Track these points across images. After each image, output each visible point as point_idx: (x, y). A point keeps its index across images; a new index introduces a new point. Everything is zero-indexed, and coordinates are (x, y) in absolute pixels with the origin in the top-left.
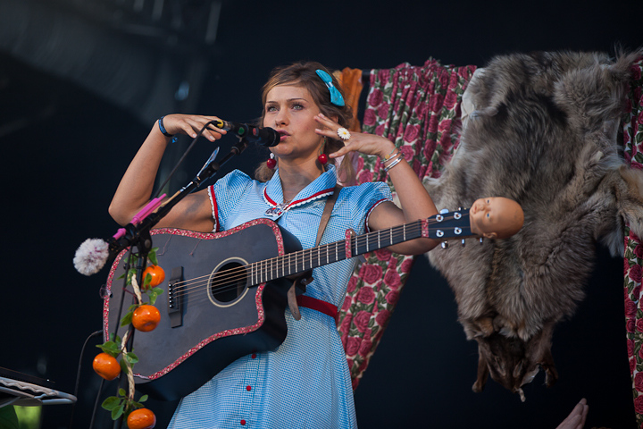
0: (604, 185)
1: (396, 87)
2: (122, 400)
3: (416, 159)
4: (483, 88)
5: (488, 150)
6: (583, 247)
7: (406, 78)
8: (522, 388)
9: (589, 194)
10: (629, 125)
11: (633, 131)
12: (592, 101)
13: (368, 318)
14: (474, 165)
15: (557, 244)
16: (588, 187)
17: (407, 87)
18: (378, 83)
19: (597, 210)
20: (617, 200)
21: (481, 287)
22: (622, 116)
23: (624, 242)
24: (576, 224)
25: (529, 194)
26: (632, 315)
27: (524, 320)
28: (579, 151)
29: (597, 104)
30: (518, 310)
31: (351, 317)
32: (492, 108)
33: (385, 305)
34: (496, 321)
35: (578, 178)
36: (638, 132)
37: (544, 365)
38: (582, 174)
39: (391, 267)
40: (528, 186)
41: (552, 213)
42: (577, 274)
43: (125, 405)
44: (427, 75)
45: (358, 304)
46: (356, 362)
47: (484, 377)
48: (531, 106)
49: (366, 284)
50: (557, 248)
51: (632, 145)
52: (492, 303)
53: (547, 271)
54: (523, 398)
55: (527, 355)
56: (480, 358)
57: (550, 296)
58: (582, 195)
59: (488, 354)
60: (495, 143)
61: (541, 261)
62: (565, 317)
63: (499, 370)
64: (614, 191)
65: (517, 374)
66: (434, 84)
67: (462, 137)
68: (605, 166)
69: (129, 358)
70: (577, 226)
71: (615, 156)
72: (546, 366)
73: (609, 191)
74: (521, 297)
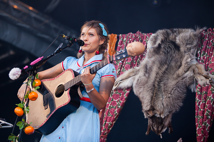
0: (190, 69)
1: (127, 39)
2: (23, 123)
3: (132, 62)
4: (154, 39)
5: (154, 58)
6: (183, 88)
7: (131, 37)
8: (161, 134)
9: (186, 72)
10: (200, 51)
11: (200, 53)
12: (188, 43)
13: (114, 111)
14: (150, 63)
15: (175, 87)
16: (185, 70)
17: (130, 39)
18: (122, 39)
19: (188, 77)
20: (194, 74)
21: (150, 100)
22: (197, 48)
23: (196, 87)
24: (181, 81)
25: (167, 72)
26: (198, 110)
27: (163, 111)
28: (183, 58)
29: (189, 44)
30: (161, 108)
31: (109, 110)
32: (156, 45)
33: (120, 107)
34: (154, 111)
35: (182, 67)
36: (202, 53)
37: (169, 126)
38: (184, 65)
39: (122, 95)
40: (167, 69)
41: (174, 78)
42: (181, 97)
43: (24, 125)
44: (137, 36)
45: (111, 106)
46: (109, 124)
47: (149, 130)
48: (169, 44)
49: (114, 100)
50: (175, 88)
51: (200, 58)
52: (153, 106)
53: (171, 96)
54: (161, 137)
55: (163, 123)
56: (149, 124)
57: (172, 104)
58: (183, 72)
59: (151, 122)
60: (157, 56)
61: (169, 92)
62: (176, 111)
63: (154, 128)
64: (194, 71)
65: (160, 129)
66: (139, 39)
67: (147, 55)
68: (191, 63)
69: (27, 109)
70: (181, 82)
71: (195, 60)
72: (169, 127)
73: (192, 71)
74: (162, 104)
